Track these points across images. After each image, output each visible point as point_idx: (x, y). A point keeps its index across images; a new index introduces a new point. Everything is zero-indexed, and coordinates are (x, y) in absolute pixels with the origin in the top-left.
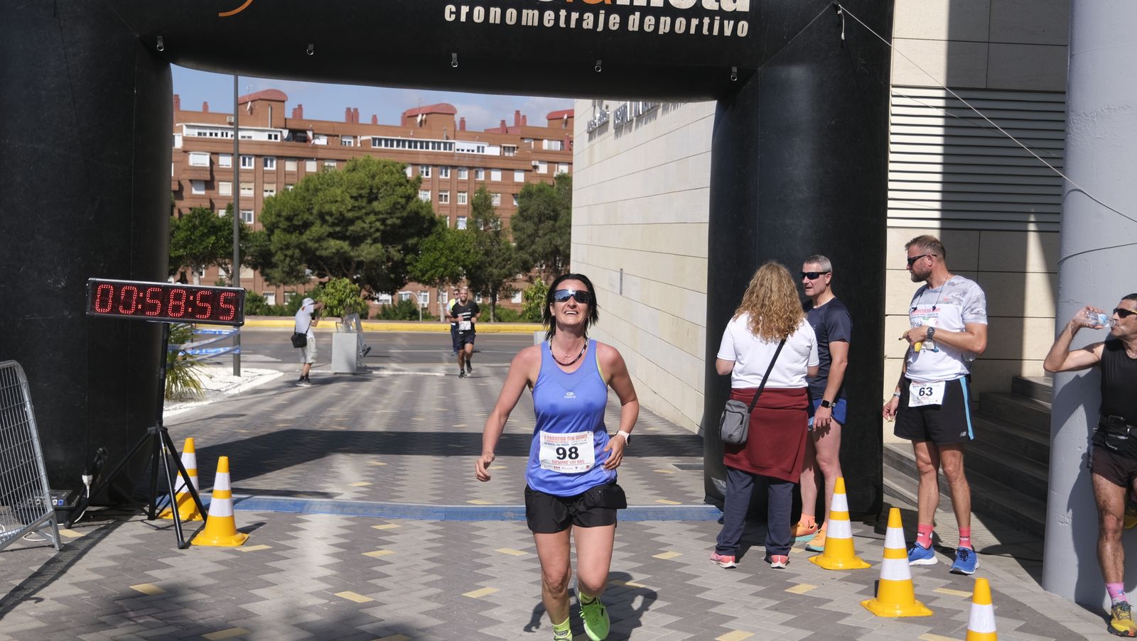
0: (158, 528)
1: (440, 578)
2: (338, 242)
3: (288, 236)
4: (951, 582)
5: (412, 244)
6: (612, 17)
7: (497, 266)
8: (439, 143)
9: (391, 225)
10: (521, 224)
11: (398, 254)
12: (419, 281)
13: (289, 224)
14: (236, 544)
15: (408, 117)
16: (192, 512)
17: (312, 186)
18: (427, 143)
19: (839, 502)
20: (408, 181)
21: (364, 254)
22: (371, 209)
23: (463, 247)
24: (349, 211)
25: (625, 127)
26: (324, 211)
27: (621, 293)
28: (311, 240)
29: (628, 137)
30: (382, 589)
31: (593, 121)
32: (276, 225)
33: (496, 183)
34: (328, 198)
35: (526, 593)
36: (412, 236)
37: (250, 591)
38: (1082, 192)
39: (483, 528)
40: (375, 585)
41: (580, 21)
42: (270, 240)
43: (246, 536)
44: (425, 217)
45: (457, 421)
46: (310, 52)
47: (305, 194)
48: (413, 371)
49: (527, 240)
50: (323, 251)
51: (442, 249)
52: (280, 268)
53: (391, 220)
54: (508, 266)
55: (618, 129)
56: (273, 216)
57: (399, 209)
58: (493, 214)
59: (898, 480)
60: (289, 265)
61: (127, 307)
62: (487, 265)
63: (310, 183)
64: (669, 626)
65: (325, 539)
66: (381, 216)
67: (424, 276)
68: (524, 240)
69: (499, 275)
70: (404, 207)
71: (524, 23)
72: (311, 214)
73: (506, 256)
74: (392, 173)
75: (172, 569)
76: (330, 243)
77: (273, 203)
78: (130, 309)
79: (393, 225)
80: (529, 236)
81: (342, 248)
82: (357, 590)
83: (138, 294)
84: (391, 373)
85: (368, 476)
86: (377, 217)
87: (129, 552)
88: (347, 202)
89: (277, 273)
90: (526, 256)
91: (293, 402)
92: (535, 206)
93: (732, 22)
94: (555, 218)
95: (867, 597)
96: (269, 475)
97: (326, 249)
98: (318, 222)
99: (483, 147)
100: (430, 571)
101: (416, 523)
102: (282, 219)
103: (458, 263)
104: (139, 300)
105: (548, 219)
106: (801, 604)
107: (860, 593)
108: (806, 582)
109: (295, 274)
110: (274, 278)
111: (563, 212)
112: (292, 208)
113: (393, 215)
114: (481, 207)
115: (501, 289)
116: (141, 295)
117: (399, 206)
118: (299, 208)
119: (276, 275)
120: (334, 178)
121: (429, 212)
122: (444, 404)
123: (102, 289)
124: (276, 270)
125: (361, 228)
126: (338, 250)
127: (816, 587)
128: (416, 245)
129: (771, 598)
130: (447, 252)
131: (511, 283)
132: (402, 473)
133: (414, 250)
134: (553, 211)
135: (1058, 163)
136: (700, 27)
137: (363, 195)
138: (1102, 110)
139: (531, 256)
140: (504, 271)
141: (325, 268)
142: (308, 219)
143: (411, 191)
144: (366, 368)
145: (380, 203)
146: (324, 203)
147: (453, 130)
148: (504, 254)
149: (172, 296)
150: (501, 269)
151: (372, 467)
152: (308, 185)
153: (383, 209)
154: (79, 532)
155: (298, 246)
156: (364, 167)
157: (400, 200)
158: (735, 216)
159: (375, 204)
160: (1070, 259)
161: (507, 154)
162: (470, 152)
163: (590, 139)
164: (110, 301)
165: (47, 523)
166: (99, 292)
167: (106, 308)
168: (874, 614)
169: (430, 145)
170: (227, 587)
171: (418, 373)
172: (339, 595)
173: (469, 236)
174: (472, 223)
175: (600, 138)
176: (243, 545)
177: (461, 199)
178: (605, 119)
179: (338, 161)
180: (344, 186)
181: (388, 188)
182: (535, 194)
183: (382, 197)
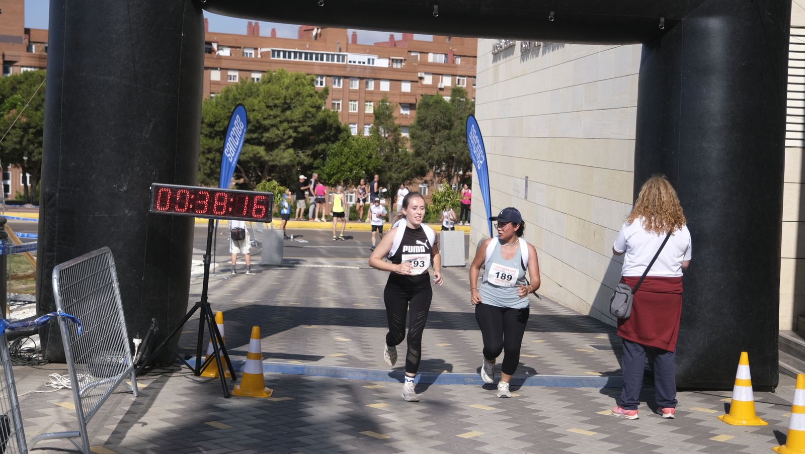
1: (433, 424)
2: (256, 148)
3: (210, 141)
5: (321, 150)
7: (396, 170)
8: (333, 55)
9: (302, 132)
10: (419, 133)
11: (308, 159)
13: (211, 130)
14: (267, 395)
15: (305, 31)
17: (231, 96)
18: (322, 55)
19: (744, 373)
20: (316, 92)
21: (277, 158)
22: (285, 117)
23: (367, 153)
24: (265, 119)
25: (533, 51)
27: (526, 198)
29: (533, 62)
31: (499, 44)
35: (505, 436)
36: (322, 141)
43: (271, 390)
44: (331, 125)
46: (321, 4)
48: (330, 265)
49: (424, 148)
50: (241, 156)
51: (348, 154)
52: (202, 170)
53: (303, 128)
57: (309, 118)
58: (393, 123)
61: (181, 206)
62: (387, 169)
63: (229, 93)
66: (294, 124)
67: (331, 179)
69: (397, 180)
70: (313, 116)
73: (405, 161)
74: (304, 85)
76: (247, 148)
78: (183, 208)
79: (304, 133)
80: (426, 144)
81: (258, 153)
83: (190, 196)
84: (312, 266)
86: (290, 125)
88: (263, 111)
90: (420, 161)
92: (431, 116)
94: (450, 127)
95: (776, 445)
97: (244, 154)
99: (373, 60)
101: (396, 385)
102: (204, 125)
103: (362, 167)
104: (191, 201)
105: (443, 128)
106: (725, 448)
107: (769, 442)
108: (724, 433)
109: (215, 176)
111: (456, 123)
112: (214, 116)
113: (304, 124)
114: (382, 116)
116: (193, 197)
117: (310, 115)
118: (220, 115)
120: (251, 89)
121: (336, 121)
123: (162, 192)
125: (276, 135)
126: (254, 154)
127: (733, 437)
128: (324, 151)
129: (699, 443)
130: (352, 157)
132: (367, 347)
133: (323, 155)
134: (449, 121)
137: (278, 105)
139: (427, 162)
140: (403, 175)
141: (242, 170)
143: (320, 102)
144: (288, 261)
145: (292, 112)
147: (345, 42)
148: (402, 159)
149: (216, 198)
150: (401, 172)
151: (339, 342)
152: (228, 95)
153: (295, 117)
154: (143, 384)
156: (279, 79)
157: (311, 109)
158: (660, 140)
159: (288, 113)
162: (362, 64)
163: (495, 60)
164: (168, 201)
165: (129, 374)
166: (160, 194)
167: (165, 207)
169: (325, 56)
171: (335, 266)
172: (362, 433)
173: (372, 142)
174: (375, 131)
175: (505, 60)
176: (271, 396)
177: (370, 109)
178: (511, 42)
179: (262, 72)
180: (261, 96)
181: (300, 98)
182: (432, 105)
183: (294, 107)
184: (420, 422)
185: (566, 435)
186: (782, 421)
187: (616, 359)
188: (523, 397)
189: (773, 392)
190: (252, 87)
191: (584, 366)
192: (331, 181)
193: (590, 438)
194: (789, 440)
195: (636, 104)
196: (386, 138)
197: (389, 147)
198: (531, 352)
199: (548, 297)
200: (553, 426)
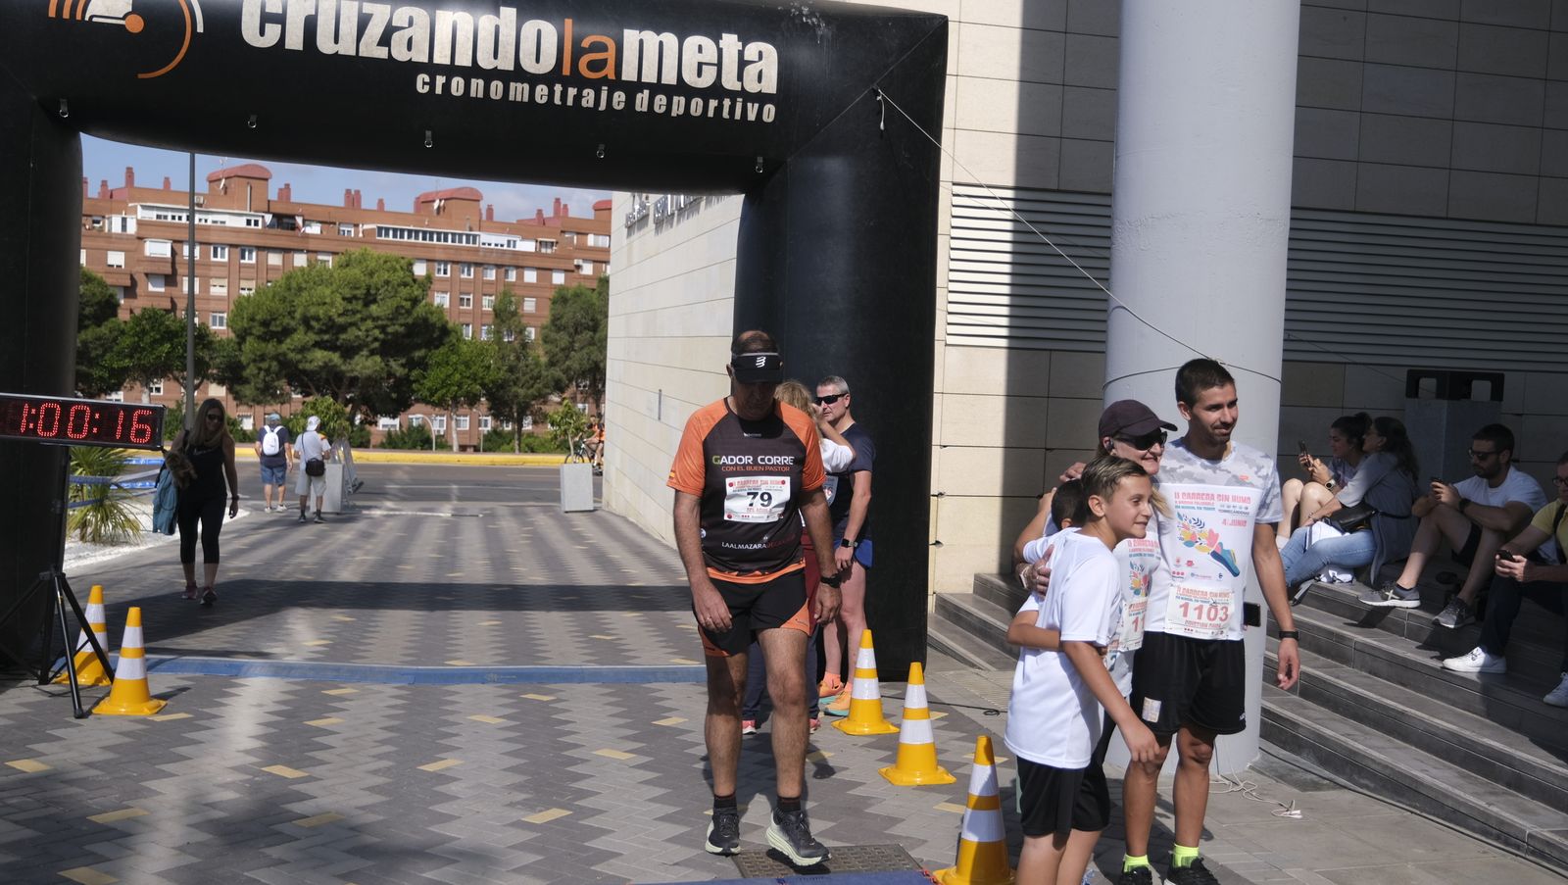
0: (52, 695)
1: (393, 749)
2: (326, 353)
3: (264, 345)
5: (419, 357)
6: (616, 94)
7: (523, 386)
8: (461, 235)
9: (392, 334)
10: (553, 335)
11: (402, 369)
12: (425, 401)
13: (265, 330)
14: (149, 712)
15: (423, 202)
16: (99, 675)
17: (294, 285)
18: (446, 234)
19: (865, 658)
20: (415, 281)
21: (358, 368)
22: (368, 313)
23: (483, 361)
24: (340, 315)
25: (667, 222)
26: (309, 315)
27: (659, 419)
28: (293, 350)
29: (667, 235)
30: (322, 763)
31: (632, 214)
32: (248, 331)
33: (530, 285)
34: (314, 300)
35: (494, 765)
36: (418, 347)
37: (157, 767)
38: (1127, 310)
39: (457, 693)
40: (314, 758)
41: (578, 98)
42: (240, 350)
43: (163, 703)
44: (435, 324)
45: (453, 568)
46: (252, 124)
47: (286, 294)
48: (412, 511)
49: (560, 355)
50: (308, 364)
51: (456, 364)
52: (253, 384)
53: (392, 327)
54: (536, 386)
55: (659, 223)
56: (245, 320)
57: (402, 314)
58: (519, 322)
59: (953, 635)
60: (264, 380)
61: (14, 426)
62: (511, 383)
63: (292, 280)
64: (653, 800)
65: (260, 705)
66: (380, 322)
67: (433, 396)
68: (557, 354)
69: (526, 396)
70: (409, 312)
71: (511, 98)
72: (293, 318)
73: (535, 373)
74: (395, 270)
75: (63, 743)
76: (316, 354)
77: (246, 304)
78: (19, 428)
79: (396, 334)
80: (563, 350)
81: (331, 360)
82: (289, 764)
83: (30, 411)
84: (385, 513)
85: (329, 633)
86: (376, 323)
87: (11, 722)
88: (338, 305)
89: (248, 390)
90: (557, 372)
91: (253, 547)
92: (570, 314)
93: (756, 105)
94: (592, 328)
95: (885, 764)
96: (206, 632)
97: (311, 362)
98: (302, 329)
99: (515, 242)
100: (384, 742)
101: (376, 687)
103: (476, 380)
105: (585, 328)
107: (881, 760)
109: (271, 391)
110: (246, 396)
112: (269, 311)
113: (395, 322)
114: (505, 315)
115: (528, 413)
116: (33, 411)
117: (403, 311)
118: (278, 310)
119: (248, 393)
120: (323, 275)
121: (441, 320)
122: (442, 550)
124: (247, 386)
125: (356, 337)
126: (325, 363)
128: (424, 358)
130: (462, 367)
131: (542, 407)
132: (373, 629)
133: (423, 364)
134: (592, 320)
136: (719, 109)
137: (359, 296)
138: (1146, 219)
139: (564, 373)
140: (533, 391)
141: (311, 385)
142: (288, 324)
143: (418, 293)
144: (354, 507)
145: (379, 306)
146: (309, 306)
147: (478, 219)
148: (531, 370)
149: (73, 414)
150: (528, 389)
151: (336, 622)
153: (382, 314)
155: (276, 358)
156: (360, 262)
157: (404, 303)
159: (373, 308)
161: (543, 250)
162: (499, 247)
163: (629, 235)
169: (450, 237)
170: (129, 762)
171: (418, 513)
173: (491, 349)
174: (495, 334)
175: (640, 234)
176: (157, 713)
177: (487, 304)
179: (334, 253)
180: (334, 285)
181: (390, 288)
182: (570, 301)
183: (381, 300)
185: (588, 761)
190: (324, 273)
192: (434, 398)
193: (622, 764)
196: (510, 343)
197: (514, 355)
200: (576, 746)
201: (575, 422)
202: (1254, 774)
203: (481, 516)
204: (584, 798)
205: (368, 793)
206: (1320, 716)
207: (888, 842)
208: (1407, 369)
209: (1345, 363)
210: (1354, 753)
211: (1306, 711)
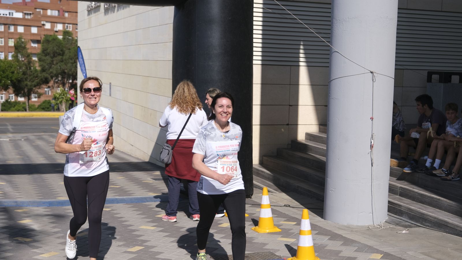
4: (287, 219)
7: (30, 80)
10: (43, 58)
23: (10, 70)
25: (111, 9)
27: (110, 95)
29: (112, 16)
30: (35, 236)
31: (91, 5)
33: (21, 33)
38: (339, 53)
40: (31, 234)
49: (47, 67)
54: (36, 81)
55: (107, 11)
58: (27, 52)
62: (24, 80)
69: (31, 86)
73: (35, 75)
80: (48, 64)
82: (23, 237)
90: (45, 75)
92: (51, 48)
94: (63, 54)
95: (253, 226)
99: (12, 13)
101: (36, 208)
103: (8, 79)
111: (67, 52)
114: (19, 48)
115: (32, 93)
131: (39, 90)
132: (17, 187)
134: (62, 51)
135: (328, 40)
138: (346, 19)
139: (49, 75)
148: (34, 74)
150: (33, 82)
158: (186, 61)
160: (334, 80)
162: (5, 16)
163: (89, 14)
168: (257, 232)
172: (15, 238)
173: (14, 64)
174: (15, 57)
175: (95, 14)
177: (11, 43)
178: (98, 4)
182: (51, 41)
184: (51, 229)
185: (139, 230)
186: (255, 214)
187: (165, 185)
188: (112, 210)
189: (251, 198)
191: (148, 190)
193: (152, 231)
194: (260, 223)
195: (172, 40)
196: (23, 61)
197: (25, 66)
198: (116, 184)
199: (126, 152)
200: (131, 225)
201: (65, 97)
202: (387, 224)
203: (23, 140)
204: (146, 242)
205: (61, 245)
206: (409, 202)
207: (266, 251)
208: (428, 71)
209: (404, 69)
210: (423, 214)
211: (403, 201)
